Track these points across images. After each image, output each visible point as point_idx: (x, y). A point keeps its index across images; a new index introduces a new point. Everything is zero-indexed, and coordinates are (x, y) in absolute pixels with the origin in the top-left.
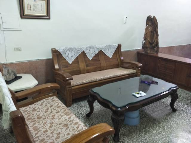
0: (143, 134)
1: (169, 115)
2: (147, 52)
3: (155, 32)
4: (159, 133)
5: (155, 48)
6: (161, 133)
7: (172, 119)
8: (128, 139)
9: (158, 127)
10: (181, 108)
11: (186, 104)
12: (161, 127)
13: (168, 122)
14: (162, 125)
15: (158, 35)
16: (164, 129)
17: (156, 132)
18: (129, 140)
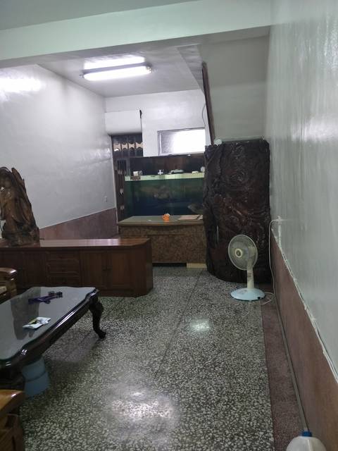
0: (66, 398)
1: (96, 346)
2: (16, 243)
3: (22, 199)
4: (92, 382)
5: (30, 231)
6: (95, 380)
7: (104, 351)
8: (40, 421)
9: (86, 374)
10: (112, 328)
11: (117, 319)
12: (91, 372)
13: (99, 358)
14: (91, 367)
15: (30, 205)
16: (98, 372)
17: (87, 384)
18: (43, 422)
